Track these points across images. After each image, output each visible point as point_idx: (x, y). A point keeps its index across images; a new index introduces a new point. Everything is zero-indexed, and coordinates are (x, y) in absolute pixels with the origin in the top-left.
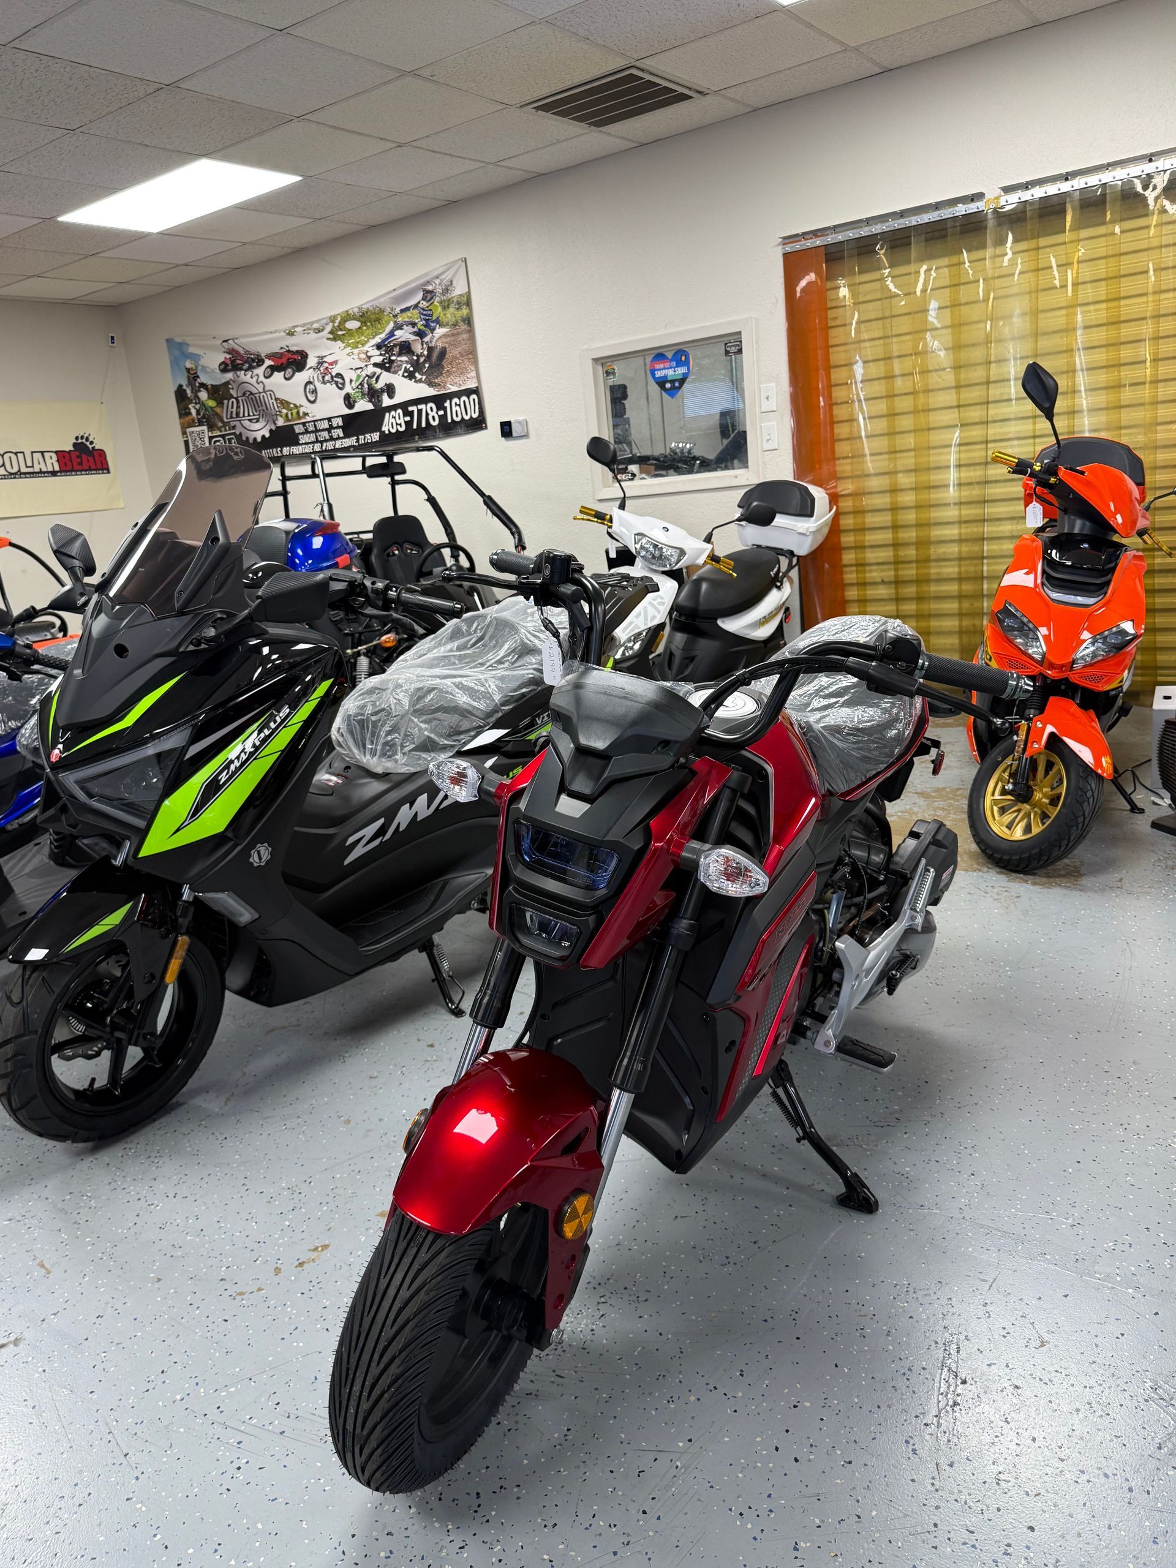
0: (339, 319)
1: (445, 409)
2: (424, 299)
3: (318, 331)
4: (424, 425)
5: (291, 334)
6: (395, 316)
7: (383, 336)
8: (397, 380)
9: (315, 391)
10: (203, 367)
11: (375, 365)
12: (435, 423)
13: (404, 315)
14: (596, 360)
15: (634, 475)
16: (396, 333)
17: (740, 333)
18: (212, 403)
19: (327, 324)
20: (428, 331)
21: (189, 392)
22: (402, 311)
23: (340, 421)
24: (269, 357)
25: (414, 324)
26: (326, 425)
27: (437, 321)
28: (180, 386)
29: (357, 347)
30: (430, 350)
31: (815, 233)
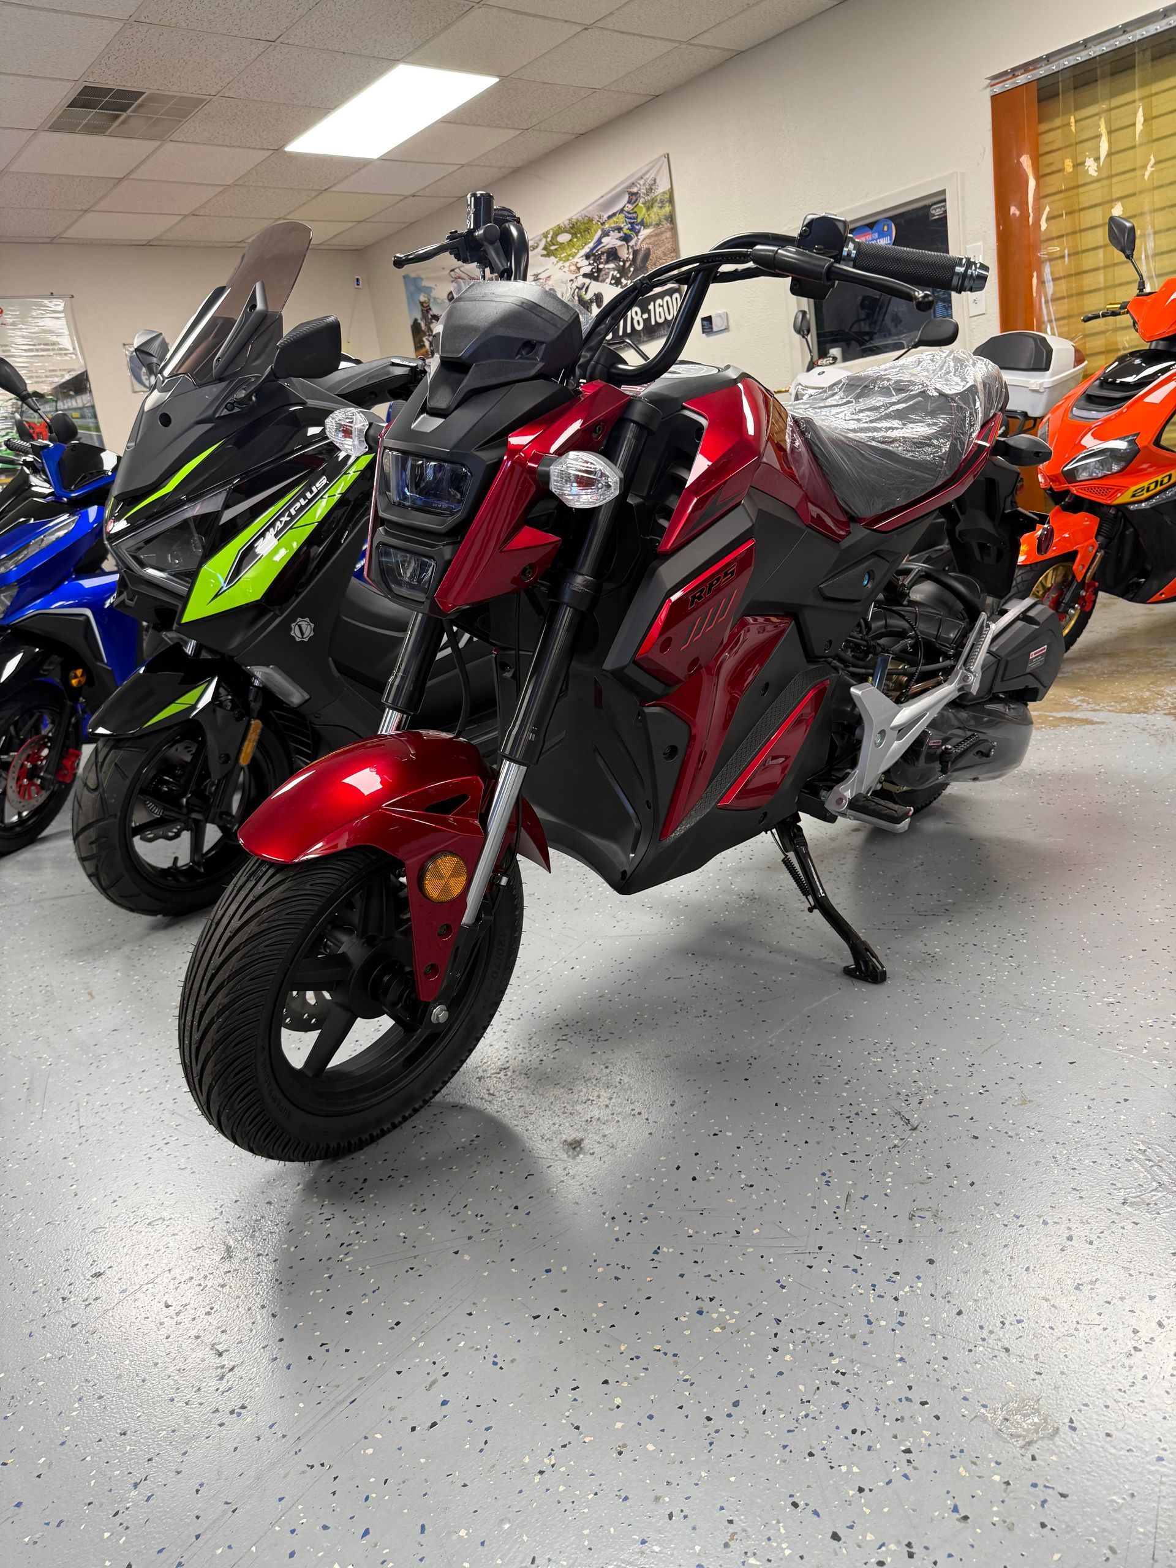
0: (551, 233)
1: (649, 312)
2: (629, 202)
4: (629, 330)
6: (603, 224)
7: (591, 245)
10: (435, 299)
11: (585, 276)
12: (639, 328)
13: (611, 221)
15: (835, 359)
16: (603, 240)
17: (943, 192)
19: (540, 240)
20: (633, 234)
21: (423, 325)
22: (609, 217)
25: (619, 229)
27: (642, 223)
28: (416, 320)
29: (568, 260)
30: (635, 253)
31: (1026, 67)
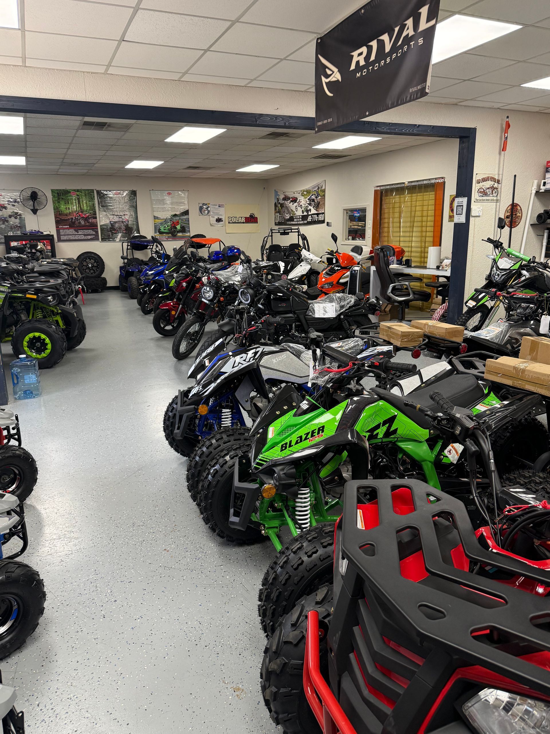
1: (318, 217)
2: (318, 189)
3: (299, 193)
4: (314, 220)
5: (294, 193)
6: (312, 192)
7: (310, 197)
8: (311, 208)
9: (297, 208)
10: (280, 198)
11: (308, 204)
12: (316, 220)
14: (344, 210)
16: (312, 196)
17: (366, 207)
18: (280, 208)
19: (301, 192)
20: (317, 197)
21: (277, 204)
22: (314, 191)
23: (301, 217)
24: (292, 198)
25: (315, 195)
26: (298, 217)
27: (319, 195)
28: (275, 202)
29: (305, 199)
30: (317, 202)
31: (380, 186)
